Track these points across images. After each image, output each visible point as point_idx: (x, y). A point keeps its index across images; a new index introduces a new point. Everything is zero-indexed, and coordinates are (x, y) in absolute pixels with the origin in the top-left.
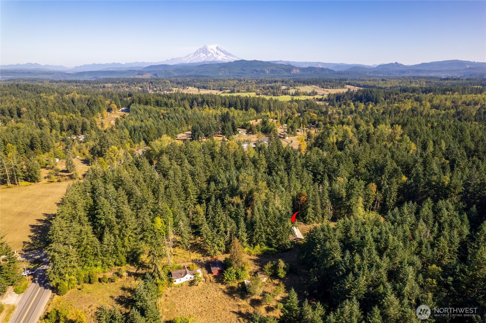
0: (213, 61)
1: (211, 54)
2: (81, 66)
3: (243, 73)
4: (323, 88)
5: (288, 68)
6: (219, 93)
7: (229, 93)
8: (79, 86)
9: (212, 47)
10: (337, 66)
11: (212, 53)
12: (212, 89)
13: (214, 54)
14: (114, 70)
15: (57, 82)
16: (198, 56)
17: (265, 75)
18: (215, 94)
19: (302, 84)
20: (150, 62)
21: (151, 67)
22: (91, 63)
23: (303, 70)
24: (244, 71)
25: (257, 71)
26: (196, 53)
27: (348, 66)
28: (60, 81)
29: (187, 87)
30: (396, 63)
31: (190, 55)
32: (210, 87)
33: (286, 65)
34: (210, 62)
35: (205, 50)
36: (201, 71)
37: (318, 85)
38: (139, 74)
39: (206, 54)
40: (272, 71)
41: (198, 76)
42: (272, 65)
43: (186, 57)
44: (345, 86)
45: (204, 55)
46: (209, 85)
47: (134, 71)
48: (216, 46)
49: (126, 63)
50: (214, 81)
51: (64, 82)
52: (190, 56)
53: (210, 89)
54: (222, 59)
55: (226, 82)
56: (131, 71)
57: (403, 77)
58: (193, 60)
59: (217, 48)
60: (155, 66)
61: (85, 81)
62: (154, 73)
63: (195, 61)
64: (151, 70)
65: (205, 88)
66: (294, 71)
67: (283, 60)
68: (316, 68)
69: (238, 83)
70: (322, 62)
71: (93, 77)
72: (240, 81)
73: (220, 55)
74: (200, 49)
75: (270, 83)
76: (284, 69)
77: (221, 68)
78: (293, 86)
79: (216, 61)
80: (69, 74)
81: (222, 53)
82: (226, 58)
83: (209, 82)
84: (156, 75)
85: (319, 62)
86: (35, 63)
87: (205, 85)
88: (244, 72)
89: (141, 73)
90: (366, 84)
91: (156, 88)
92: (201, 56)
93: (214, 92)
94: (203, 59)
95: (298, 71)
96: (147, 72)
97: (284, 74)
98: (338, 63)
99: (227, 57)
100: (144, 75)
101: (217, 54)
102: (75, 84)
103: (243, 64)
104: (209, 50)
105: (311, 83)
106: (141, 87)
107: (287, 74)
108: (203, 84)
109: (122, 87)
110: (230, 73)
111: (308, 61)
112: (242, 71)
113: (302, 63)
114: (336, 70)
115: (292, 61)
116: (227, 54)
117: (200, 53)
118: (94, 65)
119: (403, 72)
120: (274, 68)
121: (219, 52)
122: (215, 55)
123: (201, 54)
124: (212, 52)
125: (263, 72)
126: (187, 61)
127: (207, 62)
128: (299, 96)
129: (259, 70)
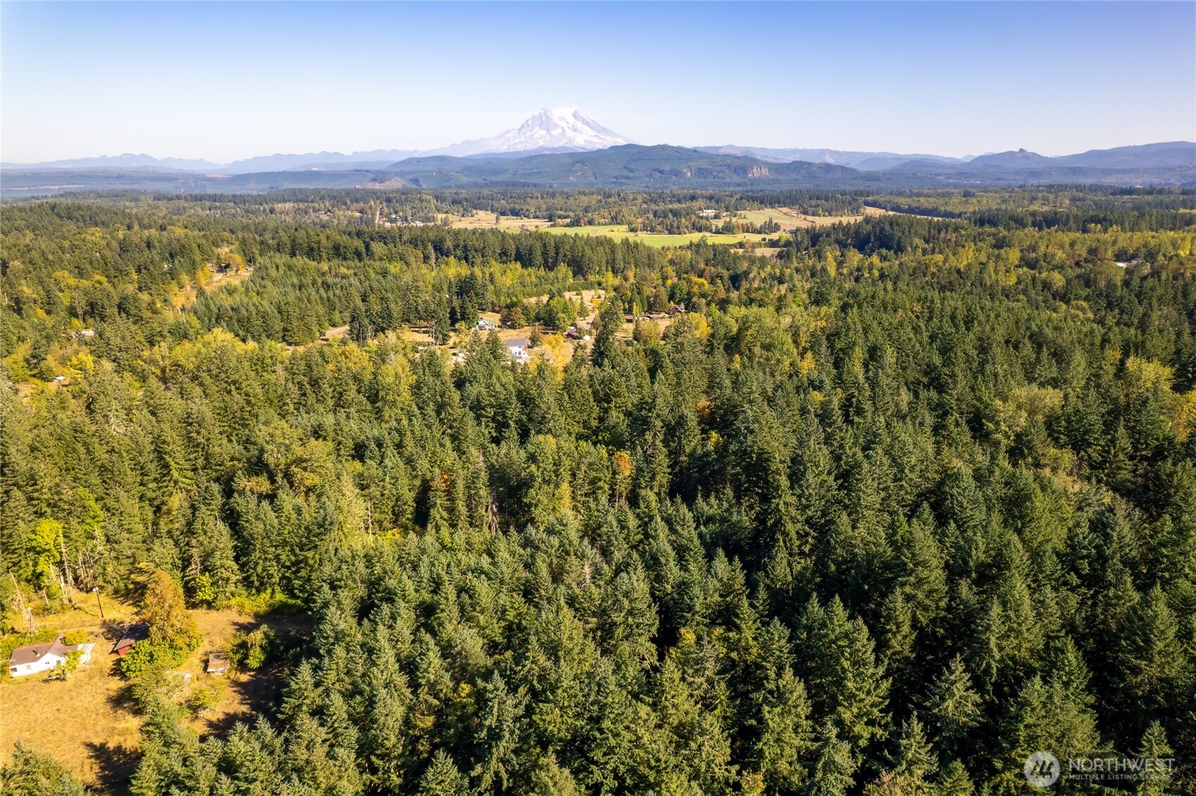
0: (563, 148)
1: (559, 130)
2: (246, 160)
3: (628, 178)
4: (806, 213)
5: (741, 163)
6: (543, 226)
7: (568, 225)
8: (216, 208)
9: (562, 113)
10: (871, 158)
11: (563, 129)
12: (531, 216)
13: (567, 130)
14: (323, 169)
15: (170, 199)
16: (529, 134)
17: (682, 181)
18: (533, 229)
19: (756, 204)
20: (411, 149)
21: (409, 161)
22: (270, 154)
23: (779, 168)
24: (632, 171)
25: (661, 172)
26: (522, 127)
27: (898, 158)
28: (178, 197)
29: (474, 212)
30: (1022, 150)
31: (508, 131)
32: (527, 210)
33: (738, 158)
34: (554, 149)
35: (544, 121)
36: (527, 171)
37: (797, 207)
38: (374, 180)
39: (548, 130)
40: (701, 172)
41: (514, 184)
42: (701, 158)
43: (499, 137)
44: (862, 210)
45: (543, 132)
46: (525, 208)
47: (367, 171)
48: (573, 110)
49: (354, 153)
50: (542, 198)
51: (186, 199)
52: (509, 135)
53: (528, 217)
54: (586, 141)
55: (571, 199)
56: (360, 173)
57: (1020, 187)
58: (515, 144)
59: (575, 115)
60: (419, 160)
61: (234, 196)
62: (412, 176)
63: (521, 148)
64: (406, 169)
65: (515, 213)
66: (756, 172)
67: (738, 144)
68: (810, 164)
69: (600, 201)
70: (833, 148)
71: (268, 186)
72: (609, 196)
73: (581, 133)
74: (533, 118)
75: (679, 201)
76: (729, 167)
77: (574, 164)
78: (732, 209)
79: (570, 148)
80: (213, 180)
81: (586, 127)
82: (595, 140)
83: (529, 200)
84: (416, 181)
85: (828, 151)
86: (143, 155)
87: (518, 207)
88: (631, 175)
89: (380, 176)
90: (915, 205)
91: (396, 213)
92: (535, 136)
93: (532, 224)
94: (541, 143)
95: (765, 171)
96: (396, 174)
97: (728, 180)
98: (876, 151)
99: (599, 138)
100: (387, 183)
101: (575, 130)
102: (208, 204)
103: (632, 156)
104: (556, 120)
105: (779, 202)
106: (361, 212)
107: (737, 179)
108: (512, 205)
109: (315, 211)
110: (596, 178)
111: (801, 147)
112: (626, 172)
113: (784, 151)
114: (863, 169)
115: (759, 146)
116: (599, 129)
117: (533, 128)
118: (278, 157)
119: (1034, 173)
120: (704, 164)
121: (579, 125)
122: (569, 133)
123: (537, 129)
124: (563, 124)
125: (678, 173)
126: (500, 146)
127: (548, 149)
128: (733, 233)
129: (667, 168)
